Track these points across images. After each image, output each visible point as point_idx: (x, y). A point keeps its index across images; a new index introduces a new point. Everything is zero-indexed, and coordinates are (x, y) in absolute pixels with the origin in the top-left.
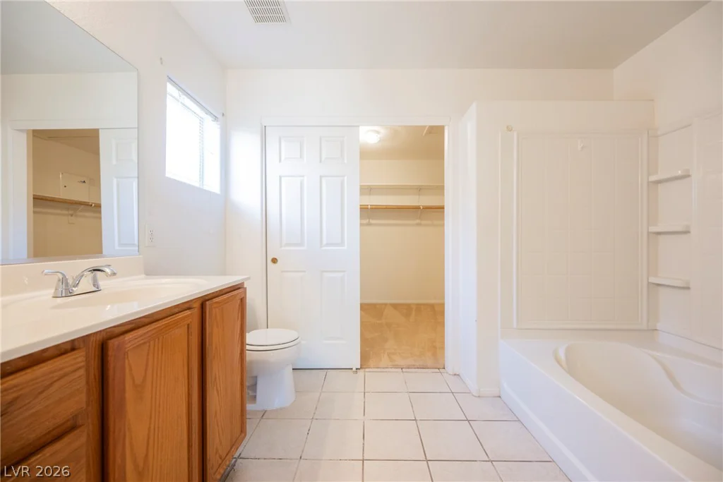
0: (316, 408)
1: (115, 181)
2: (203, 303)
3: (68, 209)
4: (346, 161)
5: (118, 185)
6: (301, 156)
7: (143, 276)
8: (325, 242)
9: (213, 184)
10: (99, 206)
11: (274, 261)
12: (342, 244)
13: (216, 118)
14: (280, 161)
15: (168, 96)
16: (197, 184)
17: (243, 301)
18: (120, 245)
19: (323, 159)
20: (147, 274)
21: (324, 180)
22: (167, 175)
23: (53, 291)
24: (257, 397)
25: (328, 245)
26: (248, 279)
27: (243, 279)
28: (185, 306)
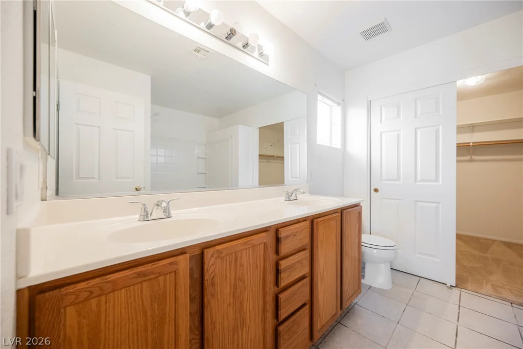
0: (410, 299)
1: (290, 145)
2: (342, 211)
3: (266, 159)
4: (441, 113)
5: (291, 147)
6: (399, 116)
7: (309, 194)
8: (419, 178)
9: (337, 144)
10: (283, 157)
11: (376, 190)
12: (437, 180)
13: (339, 104)
14: (381, 122)
15: (318, 101)
16: (328, 145)
17: (360, 213)
18: (291, 177)
19: (418, 115)
20: (310, 193)
21: (419, 132)
22: (318, 143)
23: (284, 197)
24: (365, 276)
25: (421, 181)
26: (363, 201)
27: (361, 201)
28: (334, 211)
